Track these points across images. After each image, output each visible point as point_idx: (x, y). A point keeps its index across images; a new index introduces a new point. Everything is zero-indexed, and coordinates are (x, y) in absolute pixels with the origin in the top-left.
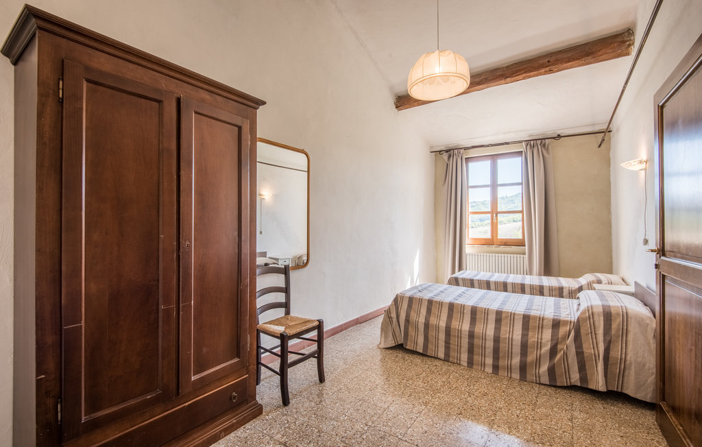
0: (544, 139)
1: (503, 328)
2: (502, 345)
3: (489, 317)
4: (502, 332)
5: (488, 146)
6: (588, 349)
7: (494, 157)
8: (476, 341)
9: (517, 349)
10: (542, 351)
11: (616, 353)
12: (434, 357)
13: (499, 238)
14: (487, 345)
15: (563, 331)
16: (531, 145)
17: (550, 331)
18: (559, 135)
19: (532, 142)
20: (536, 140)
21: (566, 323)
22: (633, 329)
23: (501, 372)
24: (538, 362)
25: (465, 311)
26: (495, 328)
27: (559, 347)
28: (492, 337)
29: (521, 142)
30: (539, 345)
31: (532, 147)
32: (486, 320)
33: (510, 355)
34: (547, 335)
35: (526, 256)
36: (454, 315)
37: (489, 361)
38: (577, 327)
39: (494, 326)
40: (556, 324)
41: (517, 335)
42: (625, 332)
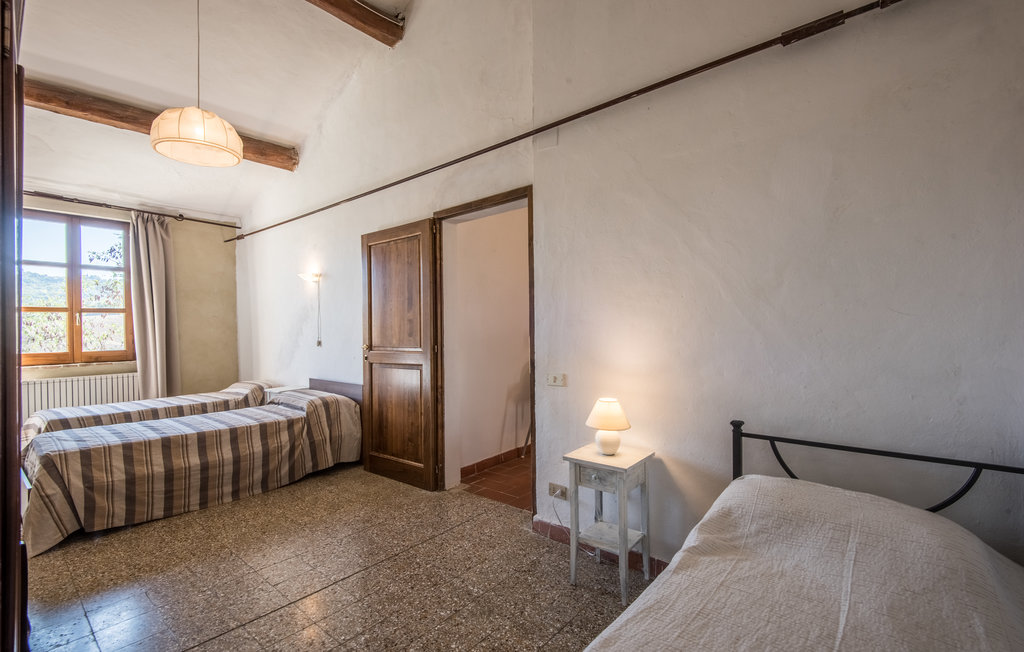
0: (164, 215)
1: (241, 446)
2: (242, 464)
3: (223, 439)
4: (241, 450)
5: (71, 200)
6: (317, 438)
7: (74, 221)
8: (211, 473)
9: (259, 462)
10: (283, 453)
11: (336, 433)
12: (148, 522)
13: (84, 350)
14: (225, 472)
15: (297, 428)
16: (143, 218)
17: (286, 432)
18: (181, 216)
19: (146, 215)
20: (152, 213)
21: (298, 420)
22: (344, 410)
23: (242, 495)
24: (279, 467)
25: (189, 442)
26: (232, 449)
27: (297, 444)
28: (231, 459)
29: (130, 210)
30: (280, 448)
31: (145, 222)
32: (219, 444)
33: (252, 471)
34: (285, 437)
35: (138, 375)
36: (173, 452)
37: (228, 489)
38: (307, 420)
39: (230, 447)
40: (291, 423)
41: (258, 447)
42: (339, 414)
